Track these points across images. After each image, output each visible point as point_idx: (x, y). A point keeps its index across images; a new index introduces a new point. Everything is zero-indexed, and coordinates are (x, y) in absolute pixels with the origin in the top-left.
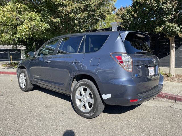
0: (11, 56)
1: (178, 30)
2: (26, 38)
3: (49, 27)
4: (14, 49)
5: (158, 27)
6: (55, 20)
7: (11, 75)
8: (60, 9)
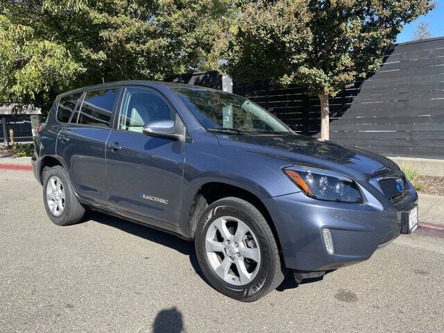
0: (11, 131)
1: (325, 82)
2: (35, 93)
3: (85, 70)
4: (16, 115)
5: (285, 76)
6: (94, 57)
7: (7, 170)
8: (104, 34)
